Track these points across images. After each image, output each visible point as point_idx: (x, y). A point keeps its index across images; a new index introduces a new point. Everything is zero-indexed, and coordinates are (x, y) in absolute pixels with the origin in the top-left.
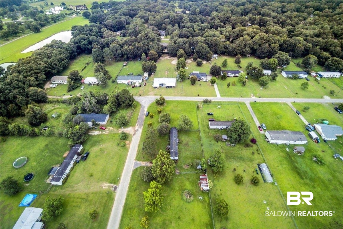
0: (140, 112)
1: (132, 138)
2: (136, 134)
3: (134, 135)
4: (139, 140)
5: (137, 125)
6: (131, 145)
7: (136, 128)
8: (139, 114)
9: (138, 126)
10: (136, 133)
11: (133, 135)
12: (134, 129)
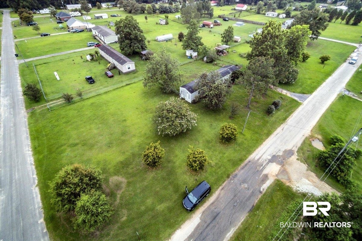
1: (299, 145)
2: (283, 149)
3: (290, 153)
4: (279, 130)
5: (266, 177)
6: (307, 131)
7: (275, 168)
9: (265, 172)
10: (281, 154)
11: (296, 153)
12: (283, 171)
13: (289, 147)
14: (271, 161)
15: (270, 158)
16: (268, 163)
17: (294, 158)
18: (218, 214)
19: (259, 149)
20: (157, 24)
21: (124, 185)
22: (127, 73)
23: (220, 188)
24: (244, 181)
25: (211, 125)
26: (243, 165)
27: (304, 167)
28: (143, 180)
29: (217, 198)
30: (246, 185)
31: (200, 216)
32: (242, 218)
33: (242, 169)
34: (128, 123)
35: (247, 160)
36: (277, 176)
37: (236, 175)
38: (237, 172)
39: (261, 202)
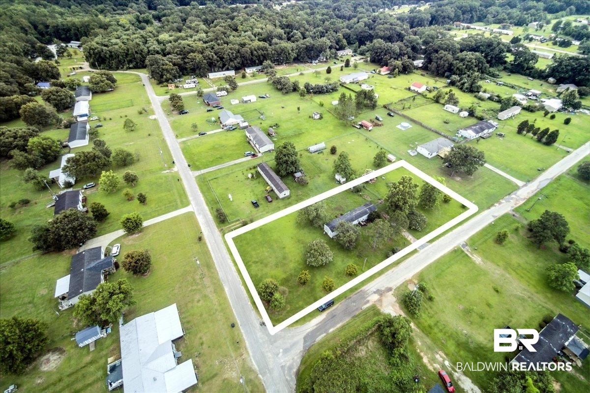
0: (331, 330)
1: (398, 285)
2: (386, 287)
3: (390, 289)
5: (368, 301)
6: (409, 276)
7: (375, 297)
8: (339, 325)
9: (368, 299)
10: (383, 289)
11: (393, 290)
12: (380, 300)
13: (390, 285)
14: (375, 293)
15: (375, 290)
16: (371, 294)
17: (391, 293)
18: (335, 316)
19: (371, 283)
20: (310, 117)
21: (287, 292)
22: (283, 199)
23: (340, 303)
24: (354, 302)
25: (343, 260)
26: (356, 292)
27: (394, 299)
28: (298, 291)
29: (337, 308)
30: (355, 304)
31: (326, 314)
32: (347, 320)
33: (355, 294)
34: (287, 250)
35: (360, 289)
36: (375, 302)
37: (350, 298)
38: (351, 296)
39: (360, 314)
